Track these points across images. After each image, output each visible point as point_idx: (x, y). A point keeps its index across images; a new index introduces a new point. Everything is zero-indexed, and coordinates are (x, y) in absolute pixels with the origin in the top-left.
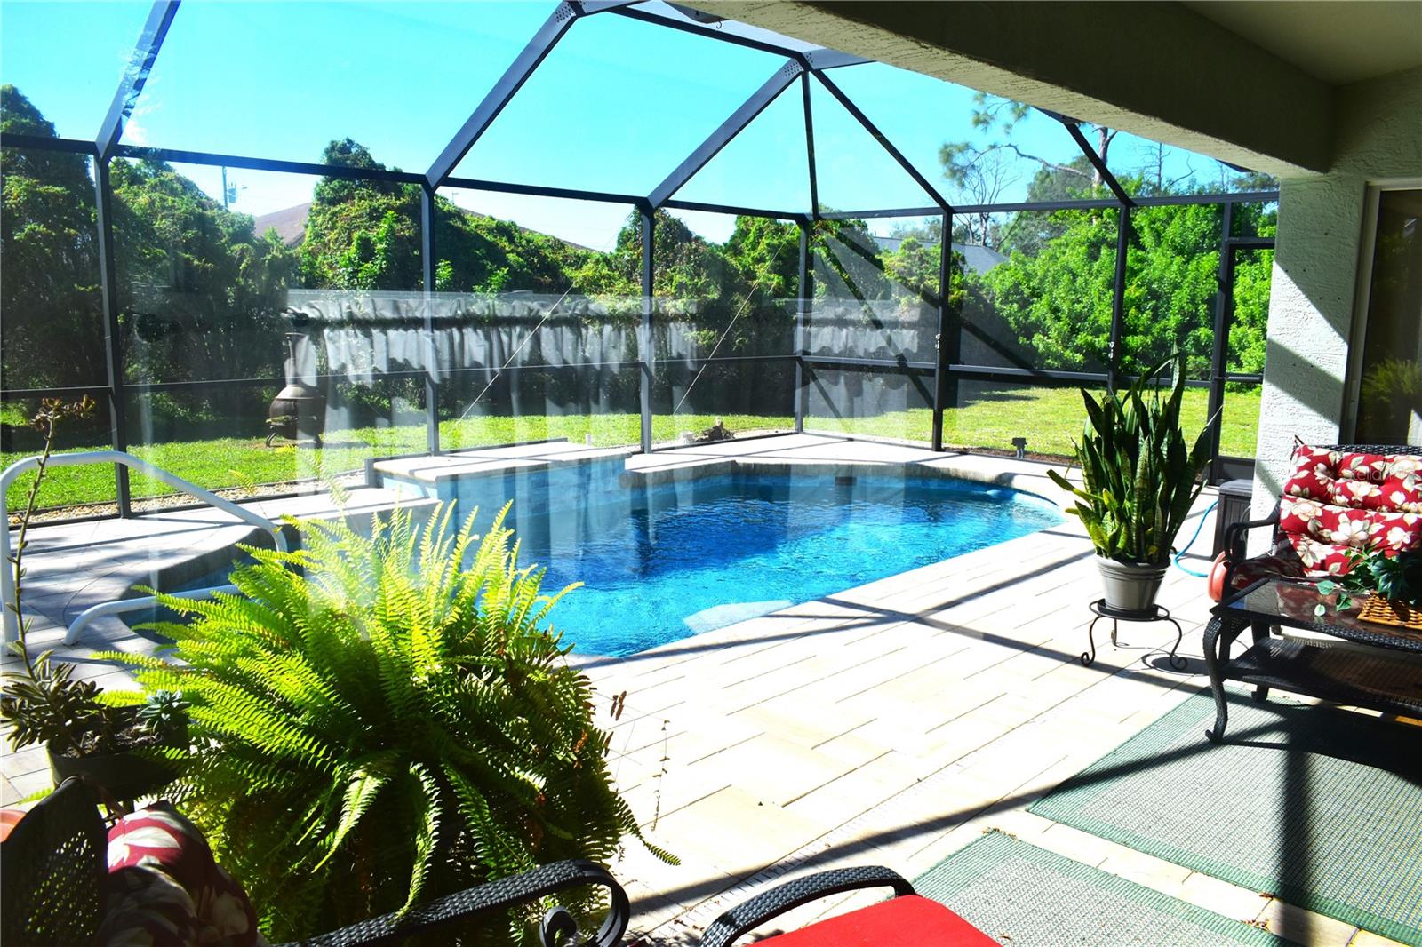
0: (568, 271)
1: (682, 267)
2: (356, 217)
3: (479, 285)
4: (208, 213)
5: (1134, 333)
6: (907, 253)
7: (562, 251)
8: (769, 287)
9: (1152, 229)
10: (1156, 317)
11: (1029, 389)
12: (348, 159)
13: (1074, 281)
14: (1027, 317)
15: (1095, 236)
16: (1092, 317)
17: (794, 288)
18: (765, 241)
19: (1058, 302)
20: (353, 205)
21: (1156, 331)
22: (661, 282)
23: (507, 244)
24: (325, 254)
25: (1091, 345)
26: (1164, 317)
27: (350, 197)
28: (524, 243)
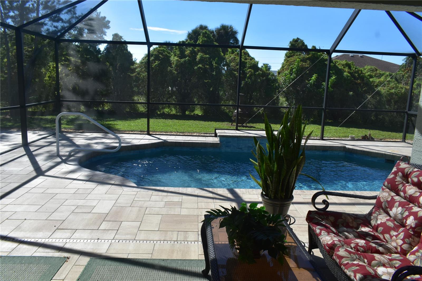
4: (246, 61)
12: (296, 44)
27: (294, 55)
28: (354, 69)
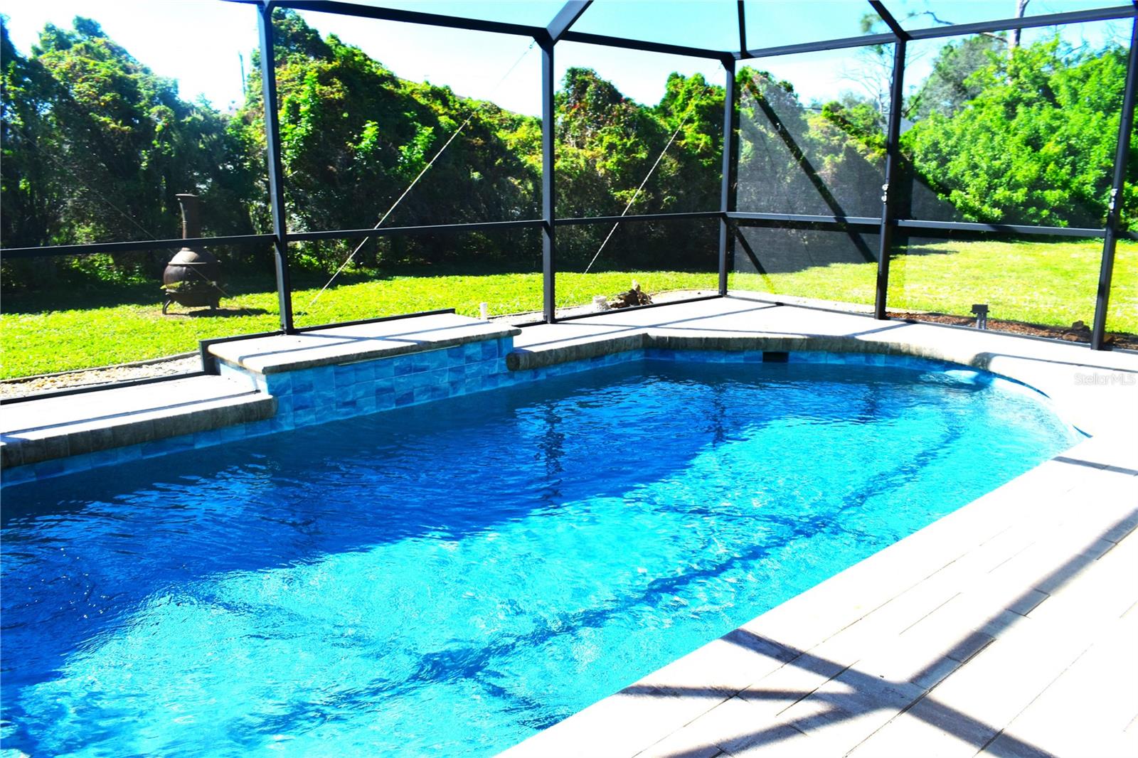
0: (502, 134)
1: (612, 128)
2: (287, 81)
3: (405, 145)
4: (132, 76)
5: (1052, 187)
6: (830, 114)
7: (498, 115)
8: (697, 146)
9: (1070, 87)
10: (1073, 173)
11: (946, 242)
12: (282, 24)
13: (992, 140)
14: (945, 174)
15: (1011, 96)
16: (1009, 173)
17: (721, 148)
18: (693, 102)
19: (977, 159)
20: (285, 70)
21: (1074, 185)
22: (592, 143)
23: (440, 107)
24: (258, 118)
25: (1010, 199)
26: (1082, 173)
28: (457, 106)
